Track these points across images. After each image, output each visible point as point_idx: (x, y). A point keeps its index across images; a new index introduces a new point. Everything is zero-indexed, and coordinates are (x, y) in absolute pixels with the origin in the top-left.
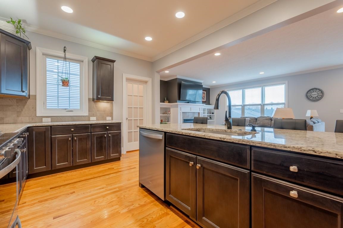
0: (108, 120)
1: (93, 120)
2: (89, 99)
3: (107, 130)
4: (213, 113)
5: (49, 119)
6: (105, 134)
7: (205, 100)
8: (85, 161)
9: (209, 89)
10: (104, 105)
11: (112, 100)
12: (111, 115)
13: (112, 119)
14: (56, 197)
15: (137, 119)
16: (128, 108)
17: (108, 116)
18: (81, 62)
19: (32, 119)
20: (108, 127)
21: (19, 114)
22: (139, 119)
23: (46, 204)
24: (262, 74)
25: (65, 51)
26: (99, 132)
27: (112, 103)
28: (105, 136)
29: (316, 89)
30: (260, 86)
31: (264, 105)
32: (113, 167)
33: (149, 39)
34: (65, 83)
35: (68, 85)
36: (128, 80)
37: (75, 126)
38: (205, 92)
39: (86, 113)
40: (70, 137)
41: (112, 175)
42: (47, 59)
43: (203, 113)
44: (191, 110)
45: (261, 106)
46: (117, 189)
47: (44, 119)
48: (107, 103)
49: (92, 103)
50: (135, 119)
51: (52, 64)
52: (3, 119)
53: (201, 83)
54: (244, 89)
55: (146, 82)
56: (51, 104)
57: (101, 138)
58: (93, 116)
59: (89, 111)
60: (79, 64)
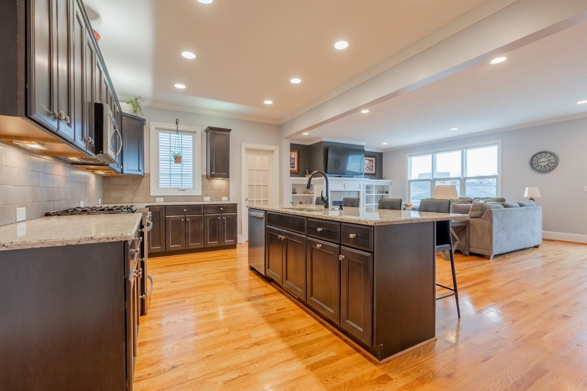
0: (224, 200)
1: (207, 200)
2: (202, 176)
3: (221, 212)
4: (387, 192)
5: (162, 199)
6: (219, 216)
7: (374, 172)
8: (197, 245)
9: (381, 154)
10: (219, 183)
11: (227, 176)
12: (227, 194)
13: (229, 200)
14: (171, 272)
15: (260, 199)
16: (249, 185)
17: (224, 196)
18: (193, 133)
19: (147, 199)
20: (222, 209)
21: (135, 192)
22: (263, 201)
23: (164, 275)
24: (455, 130)
25: (177, 123)
26: (212, 214)
27: (229, 180)
28: (219, 218)
29: (546, 152)
30: (460, 149)
31: (465, 179)
32: (228, 253)
33: (268, 102)
34: (178, 159)
35: (180, 162)
36: (248, 150)
37: (188, 206)
38: (374, 159)
39: (199, 193)
40: (183, 218)
41: (223, 261)
42: (160, 134)
43: (365, 192)
44: (344, 188)
45: (461, 180)
46: (227, 270)
47: (157, 199)
48: (223, 181)
49: (206, 180)
51: (164, 137)
52: (121, 198)
53: (363, 146)
54: (434, 154)
55: (272, 152)
56: (164, 183)
57: (214, 220)
58: (207, 196)
59: (202, 190)
60: (191, 137)
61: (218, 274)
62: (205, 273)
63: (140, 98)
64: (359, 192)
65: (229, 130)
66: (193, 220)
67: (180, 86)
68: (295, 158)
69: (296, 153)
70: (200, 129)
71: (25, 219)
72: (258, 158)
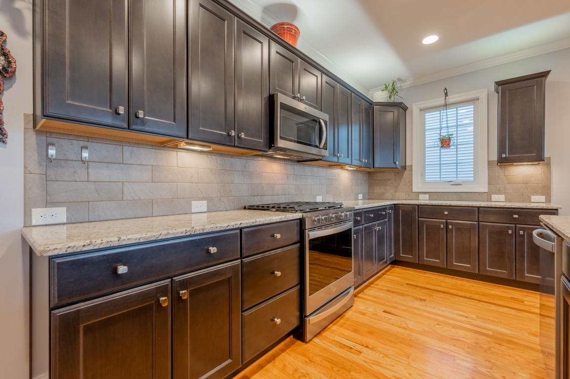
0: (537, 201)
1: (499, 200)
2: (490, 163)
3: (514, 221)
5: (427, 196)
6: (510, 228)
10: (524, 171)
11: (539, 158)
12: (546, 190)
13: (548, 200)
14: (403, 295)
17: (535, 193)
18: (474, 101)
19: (409, 195)
20: (516, 216)
21: (396, 187)
23: (390, 296)
25: (446, 94)
26: (493, 223)
27: (549, 166)
28: (511, 231)
32: (525, 299)
34: (445, 142)
35: (448, 146)
37: (452, 208)
39: (483, 188)
40: (442, 223)
41: (506, 310)
42: (426, 114)
46: (490, 333)
47: (420, 195)
48: (533, 167)
49: (497, 170)
51: (432, 119)
52: (384, 194)
56: (432, 175)
57: (499, 234)
58: (499, 192)
59: (489, 184)
60: (472, 106)
61: (461, 333)
62: (441, 319)
63: (399, 80)
65: (545, 74)
66: (460, 229)
67: (430, 39)
70: (486, 91)
71: (206, 211)
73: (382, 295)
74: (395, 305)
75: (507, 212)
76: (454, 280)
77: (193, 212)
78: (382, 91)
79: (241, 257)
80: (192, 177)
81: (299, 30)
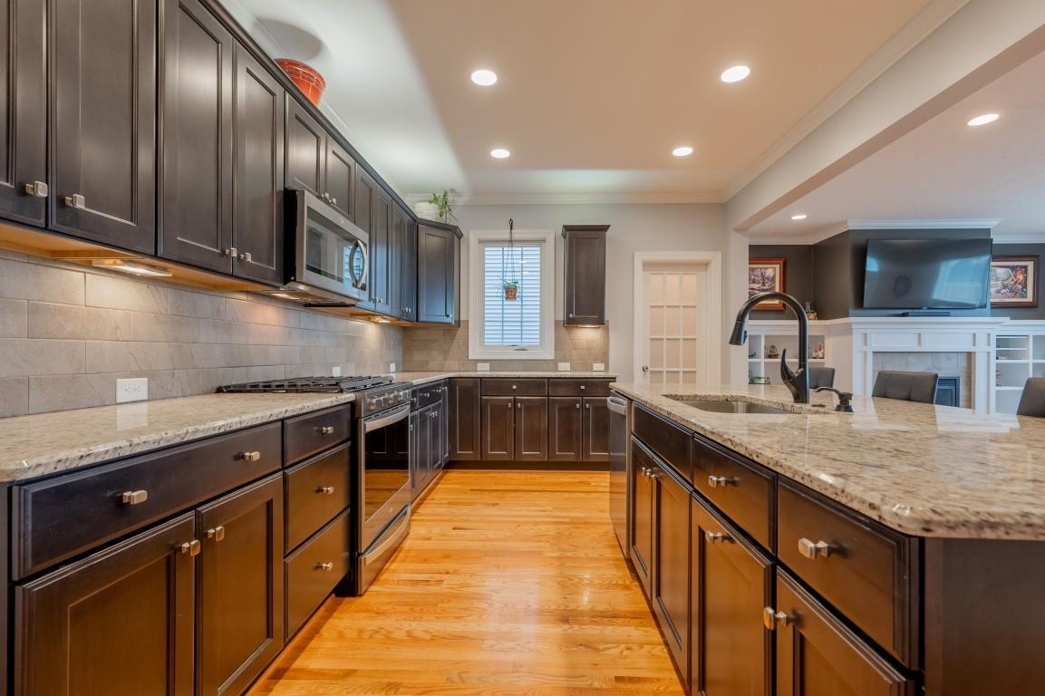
0: (598, 370)
1: (565, 370)
2: (556, 322)
3: (582, 394)
5: (487, 366)
6: (577, 401)
7: (1029, 298)
8: (535, 455)
10: (587, 335)
11: (600, 321)
12: (604, 358)
13: (607, 369)
14: (471, 504)
15: (677, 370)
16: (652, 339)
17: (597, 360)
18: (540, 242)
19: (464, 364)
20: (583, 387)
21: (446, 352)
22: (684, 372)
23: (455, 509)
25: (512, 227)
26: (563, 397)
27: (607, 329)
28: (578, 406)
32: (591, 480)
33: (683, 151)
34: (510, 292)
35: (514, 297)
36: (648, 266)
37: (518, 380)
38: (1030, 265)
39: (550, 355)
40: (510, 401)
42: (486, 249)
43: (993, 355)
44: (920, 344)
46: (568, 520)
47: (479, 364)
48: (595, 330)
49: (564, 330)
50: (685, 370)
51: (493, 256)
52: (427, 362)
53: (988, 231)
55: (706, 265)
56: (492, 336)
57: (567, 409)
58: (565, 359)
59: (556, 350)
60: (539, 249)
61: (543, 527)
63: (452, 191)
64: (970, 356)
65: (605, 228)
66: (529, 407)
67: (500, 153)
68: (773, 278)
69: (778, 267)
70: (553, 233)
71: (146, 398)
72: (673, 280)
73: (443, 510)
74: (465, 518)
75: (574, 384)
76: (523, 475)
77: (118, 401)
78: (430, 202)
79: (284, 468)
80: (117, 328)
81: (324, 82)
